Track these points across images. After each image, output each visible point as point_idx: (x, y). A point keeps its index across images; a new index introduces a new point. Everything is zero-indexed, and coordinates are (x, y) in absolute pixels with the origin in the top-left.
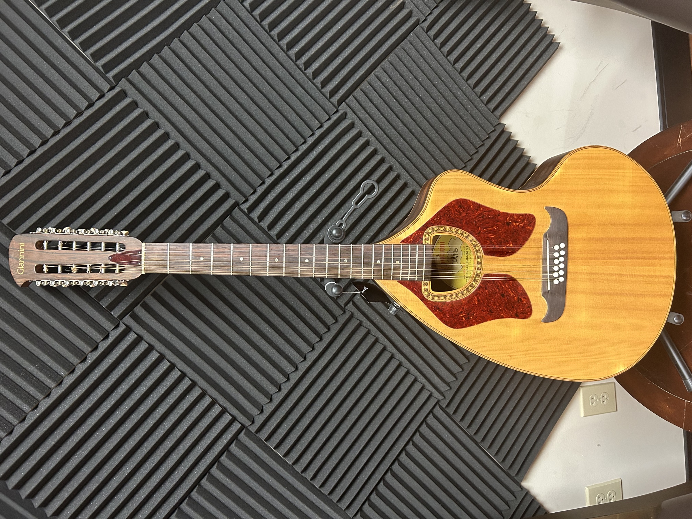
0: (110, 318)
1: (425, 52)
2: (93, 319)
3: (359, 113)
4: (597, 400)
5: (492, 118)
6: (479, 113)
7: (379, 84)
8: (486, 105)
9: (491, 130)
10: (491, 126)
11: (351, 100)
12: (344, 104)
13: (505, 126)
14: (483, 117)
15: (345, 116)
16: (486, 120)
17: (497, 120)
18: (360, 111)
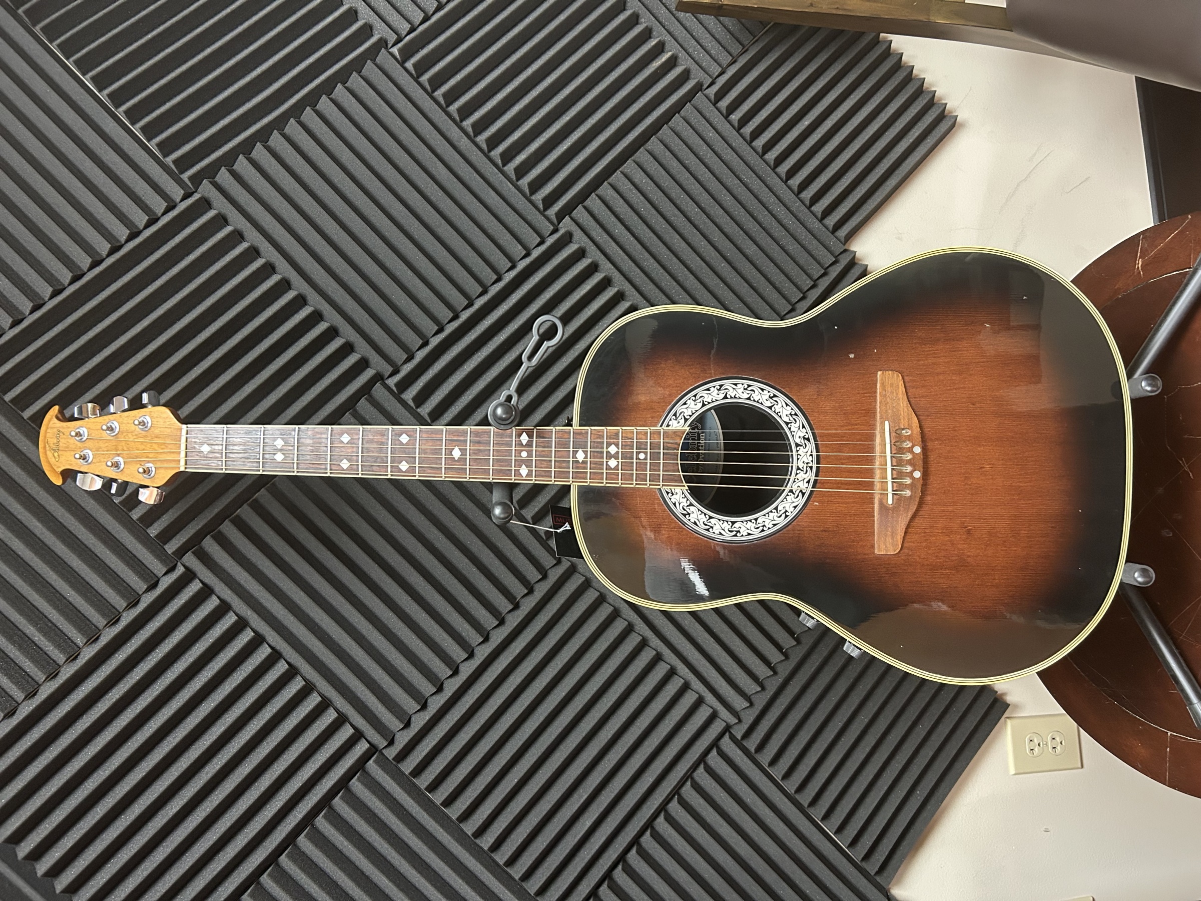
0: (161, 556)
1: (711, 134)
2: (135, 556)
3: (593, 234)
4: (1041, 745)
5: (831, 241)
6: (807, 233)
7: (629, 187)
8: (821, 221)
9: (830, 262)
10: (828, 254)
11: (579, 213)
12: (567, 219)
13: (855, 255)
14: (815, 240)
15: (569, 238)
16: (820, 245)
17: (841, 245)
18: (594, 230)
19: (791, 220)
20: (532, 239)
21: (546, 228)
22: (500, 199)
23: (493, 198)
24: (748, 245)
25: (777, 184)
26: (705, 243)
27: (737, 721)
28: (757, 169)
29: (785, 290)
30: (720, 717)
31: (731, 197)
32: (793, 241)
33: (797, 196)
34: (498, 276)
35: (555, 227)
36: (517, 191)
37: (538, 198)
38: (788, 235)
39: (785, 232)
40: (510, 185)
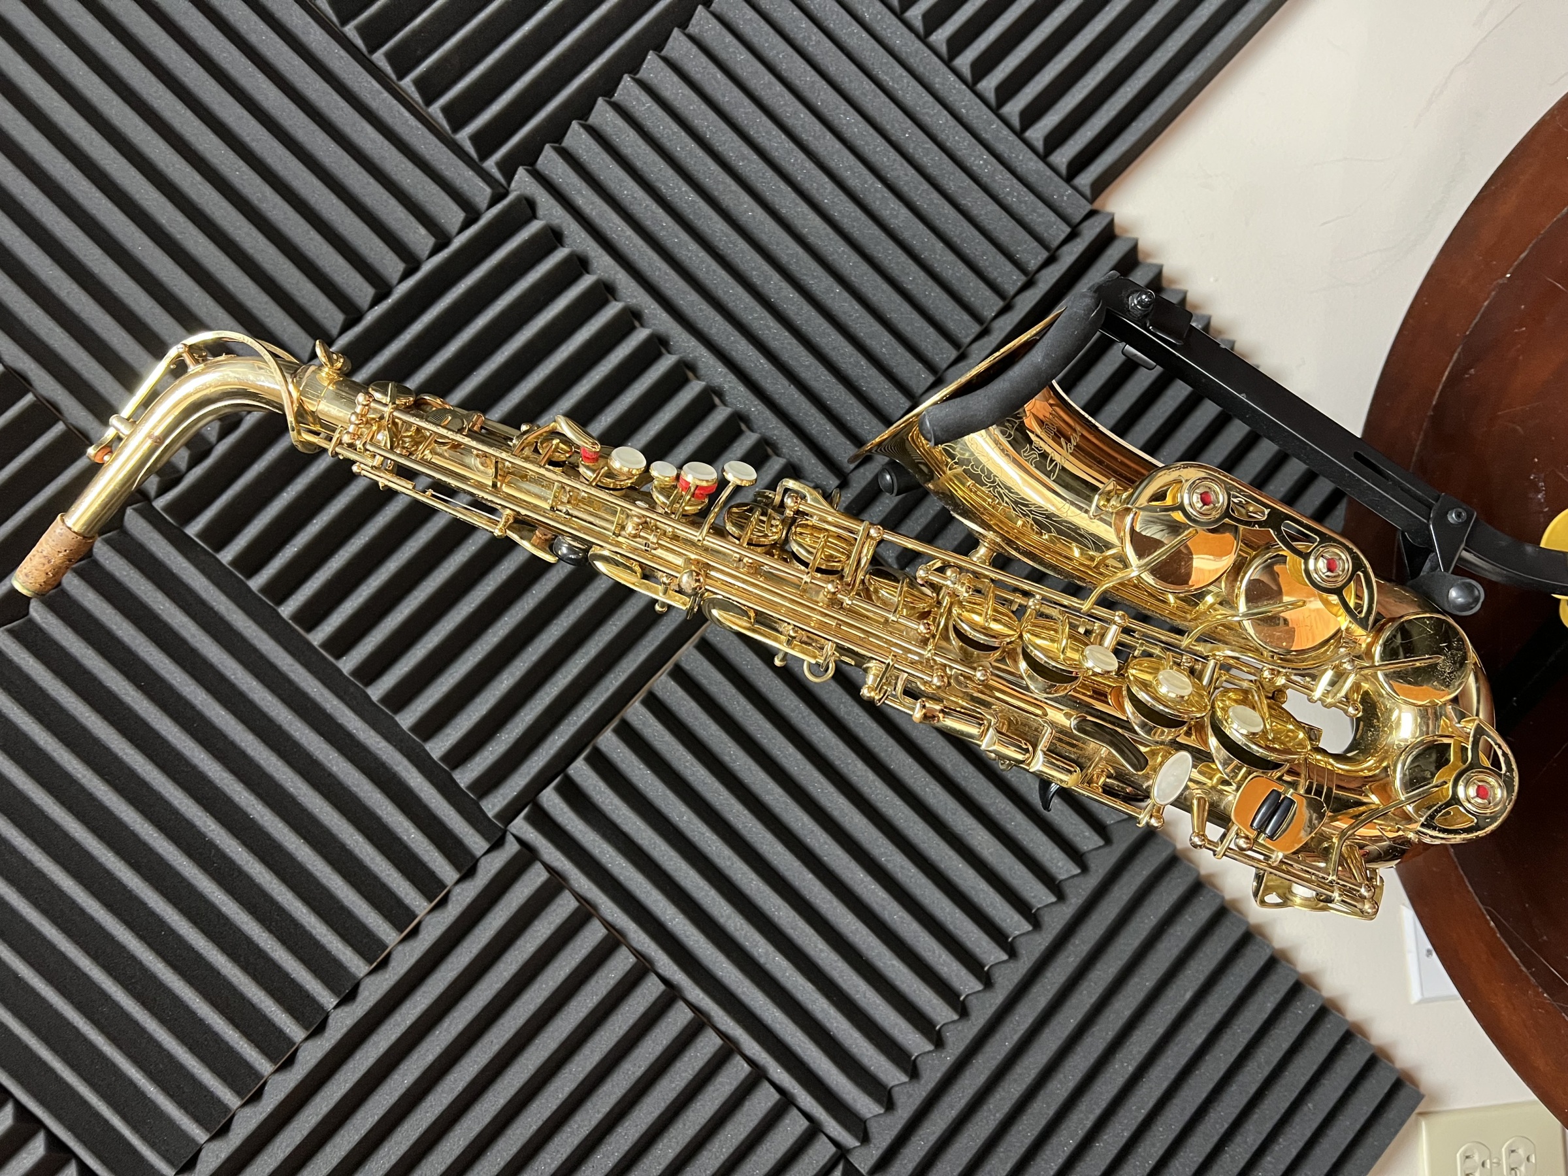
4: (1488, 1165)
6: (1015, 181)
7: (649, 107)
8: (1044, 157)
9: (1063, 236)
10: (1059, 221)
11: (549, 161)
12: (521, 173)
13: (1112, 221)
14: (1031, 194)
15: (529, 211)
16: (1040, 204)
17: (1084, 202)
18: (579, 192)
19: (981, 158)
20: (450, 215)
21: (480, 192)
22: (386, 143)
23: (373, 141)
24: (893, 209)
25: (955, 88)
26: (804, 208)
27: (857, 1144)
28: (913, 61)
29: (969, 294)
30: (828, 1132)
31: (860, 118)
32: (986, 198)
33: (996, 110)
34: (383, 290)
35: (502, 190)
36: (420, 126)
37: (463, 136)
38: (976, 187)
39: (968, 181)
40: (407, 114)
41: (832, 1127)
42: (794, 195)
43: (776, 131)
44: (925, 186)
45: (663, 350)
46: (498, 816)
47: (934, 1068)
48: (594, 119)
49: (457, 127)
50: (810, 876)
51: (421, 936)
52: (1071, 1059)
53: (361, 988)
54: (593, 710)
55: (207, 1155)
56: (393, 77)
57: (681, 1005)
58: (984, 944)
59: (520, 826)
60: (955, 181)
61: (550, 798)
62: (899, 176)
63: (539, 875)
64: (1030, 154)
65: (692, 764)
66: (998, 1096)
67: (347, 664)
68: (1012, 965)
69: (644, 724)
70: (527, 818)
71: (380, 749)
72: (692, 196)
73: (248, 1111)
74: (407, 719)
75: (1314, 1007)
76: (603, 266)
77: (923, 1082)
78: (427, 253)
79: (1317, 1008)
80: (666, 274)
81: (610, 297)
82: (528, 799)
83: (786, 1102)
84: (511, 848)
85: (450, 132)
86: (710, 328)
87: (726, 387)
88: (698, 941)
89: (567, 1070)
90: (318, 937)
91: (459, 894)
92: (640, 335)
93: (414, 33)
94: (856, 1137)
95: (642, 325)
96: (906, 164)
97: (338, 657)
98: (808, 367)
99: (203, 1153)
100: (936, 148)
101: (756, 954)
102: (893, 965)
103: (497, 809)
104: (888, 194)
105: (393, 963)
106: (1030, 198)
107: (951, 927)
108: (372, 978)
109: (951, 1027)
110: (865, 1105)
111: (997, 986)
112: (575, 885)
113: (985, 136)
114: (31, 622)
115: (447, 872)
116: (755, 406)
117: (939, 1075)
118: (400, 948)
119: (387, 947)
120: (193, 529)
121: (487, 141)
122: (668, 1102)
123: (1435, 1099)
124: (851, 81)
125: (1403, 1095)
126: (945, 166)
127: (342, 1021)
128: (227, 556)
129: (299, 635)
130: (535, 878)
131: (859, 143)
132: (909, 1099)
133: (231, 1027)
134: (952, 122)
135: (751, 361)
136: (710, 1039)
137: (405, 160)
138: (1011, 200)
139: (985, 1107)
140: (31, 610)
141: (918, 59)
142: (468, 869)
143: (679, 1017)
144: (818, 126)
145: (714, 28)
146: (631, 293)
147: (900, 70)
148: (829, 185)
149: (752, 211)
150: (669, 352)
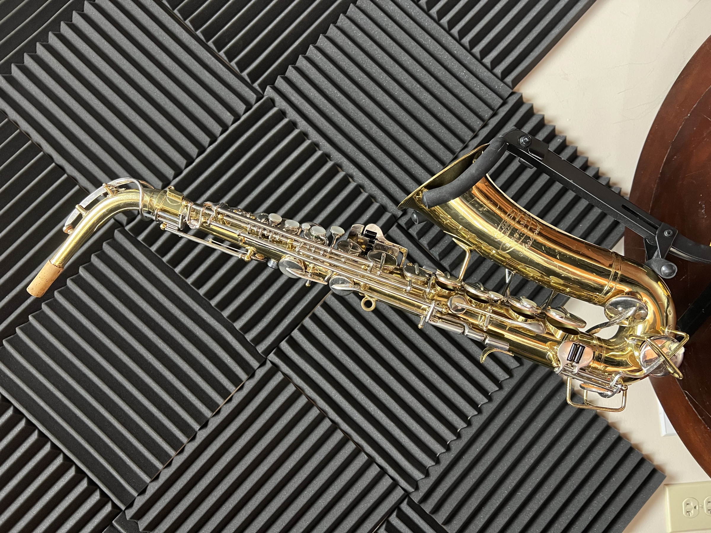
4: (697, 508)
5: (499, 86)
6: (478, 81)
7: (321, 58)
8: (491, 70)
9: (499, 104)
10: (497, 97)
11: (280, 82)
12: (268, 88)
13: (521, 96)
14: (485, 87)
15: (272, 104)
16: (489, 90)
17: (508, 88)
18: (292, 95)
19: (463, 72)
20: (240, 107)
21: (251, 97)
22: (214, 79)
23: (208, 78)
24: (425, 96)
25: (451, 43)
26: (386, 97)
27: (413, 490)
28: (433, 32)
29: (459, 131)
30: (401, 485)
31: (410, 58)
32: (465, 89)
33: (469, 51)
34: (213, 139)
35: (261, 96)
36: (227, 71)
37: (245, 74)
38: (461, 85)
39: (457, 82)
40: (221, 66)
41: (403, 483)
42: (382, 92)
43: (374, 65)
44: (438, 85)
45: (328, 160)
46: (263, 352)
47: (446, 459)
48: (298, 64)
49: (242, 71)
50: (392, 378)
51: (233, 401)
52: (506, 457)
53: (209, 422)
54: (301, 309)
55: (150, 488)
56: (216, 51)
57: (339, 431)
58: (467, 407)
59: (272, 356)
60: (452, 83)
61: (284, 346)
62: (427, 82)
63: (280, 377)
64: (485, 70)
65: (342, 332)
66: (474, 472)
67: (202, 291)
68: (479, 416)
69: (322, 315)
70: (275, 353)
71: (216, 326)
72: (339, 94)
73: (166, 470)
74: (226, 313)
75: (615, 437)
76: (303, 125)
77: (441, 465)
78: (231, 123)
79: (617, 437)
80: (328, 127)
81: (306, 138)
82: (275, 346)
83: (383, 472)
84: (269, 365)
85: (239, 72)
86: (348, 149)
87: (354, 174)
88: (346, 405)
89: (292, 457)
90: (192, 401)
91: (248, 384)
92: (318, 153)
93: (224, 33)
94: (413, 487)
95: (320, 150)
96: (430, 76)
97: (198, 288)
98: (389, 164)
99: (149, 487)
100: (443, 69)
101: (370, 410)
102: (428, 416)
103: (263, 350)
104: (422, 90)
105: (222, 412)
106: (485, 88)
107: (453, 400)
108: (213, 418)
109: (454, 442)
110: (417, 475)
111: (473, 425)
112: (295, 381)
113: (466, 62)
114: (80, 276)
115: (243, 376)
116: (366, 182)
117: (448, 462)
118: (225, 406)
119: (219, 406)
120: (140, 238)
121: (254, 76)
122: (334, 471)
123: (672, 478)
124: (406, 42)
125: (656, 477)
126: (447, 76)
127: (202, 435)
128: (154, 248)
129: (183, 280)
130: (278, 378)
131: (410, 68)
132: (436, 472)
133: (159, 436)
134: (450, 57)
135: (365, 163)
136: (351, 445)
137: (221, 85)
138: (477, 89)
139: (469, 477)
140: (80, 271)
141: (435, 31)
142: (251, 374)
143: (338, 436)
144: (392, 62)
145: (347, 23)
146: (314, 136)
147: (427, 36)
148: (397, 87)
149: (365, 100)
150: (331, 160)
